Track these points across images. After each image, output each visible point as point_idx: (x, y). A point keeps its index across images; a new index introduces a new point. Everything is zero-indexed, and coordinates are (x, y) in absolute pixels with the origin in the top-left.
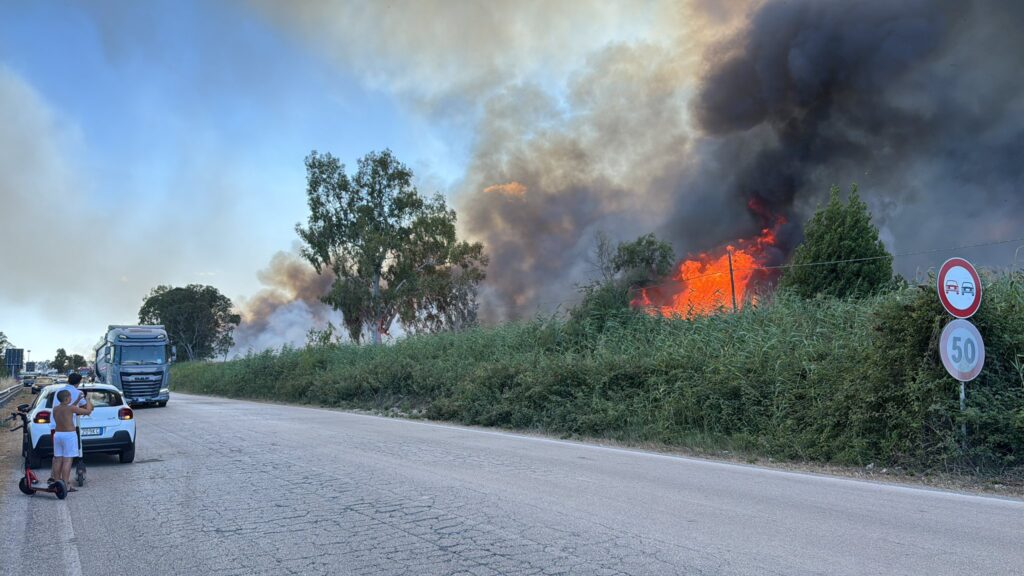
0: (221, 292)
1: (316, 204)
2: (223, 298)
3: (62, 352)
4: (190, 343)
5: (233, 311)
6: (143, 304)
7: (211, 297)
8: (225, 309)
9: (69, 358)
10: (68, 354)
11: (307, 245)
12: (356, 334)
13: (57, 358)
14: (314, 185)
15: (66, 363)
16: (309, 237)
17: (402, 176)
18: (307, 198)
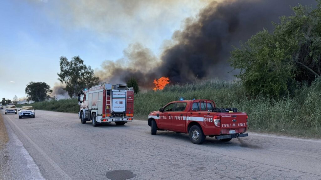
0: (47, 84)
1: (62, 68)
2: (48, 85)
3: (4, 99)
4: (39, 97)
5: (50, 89)
6: (26, 86)
7: (45, 85)
8: (48, 88)
9: (6, 101)
10: (6, 99)
11: (60, 78)
12: (71, 96)
13: (2, 100)
14: (61, 63)
15: (6, 102)
16: (60, 76)
17: (82, 62)
18: (60, 66)
